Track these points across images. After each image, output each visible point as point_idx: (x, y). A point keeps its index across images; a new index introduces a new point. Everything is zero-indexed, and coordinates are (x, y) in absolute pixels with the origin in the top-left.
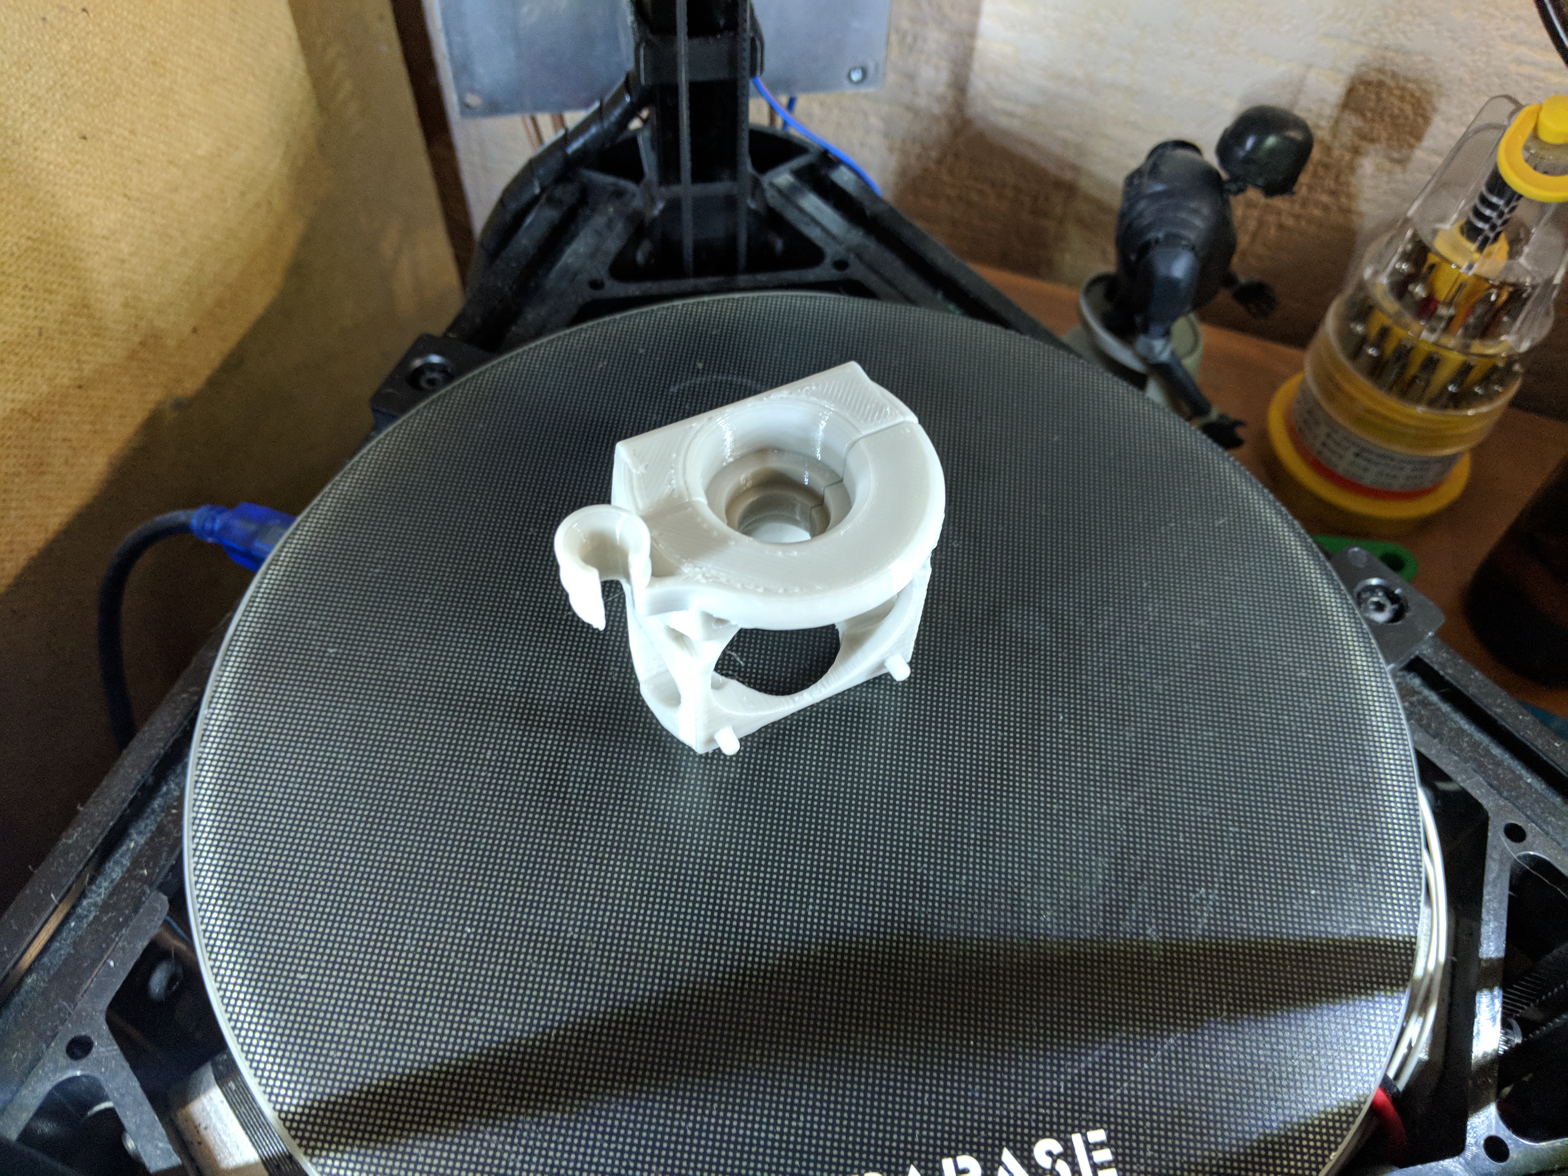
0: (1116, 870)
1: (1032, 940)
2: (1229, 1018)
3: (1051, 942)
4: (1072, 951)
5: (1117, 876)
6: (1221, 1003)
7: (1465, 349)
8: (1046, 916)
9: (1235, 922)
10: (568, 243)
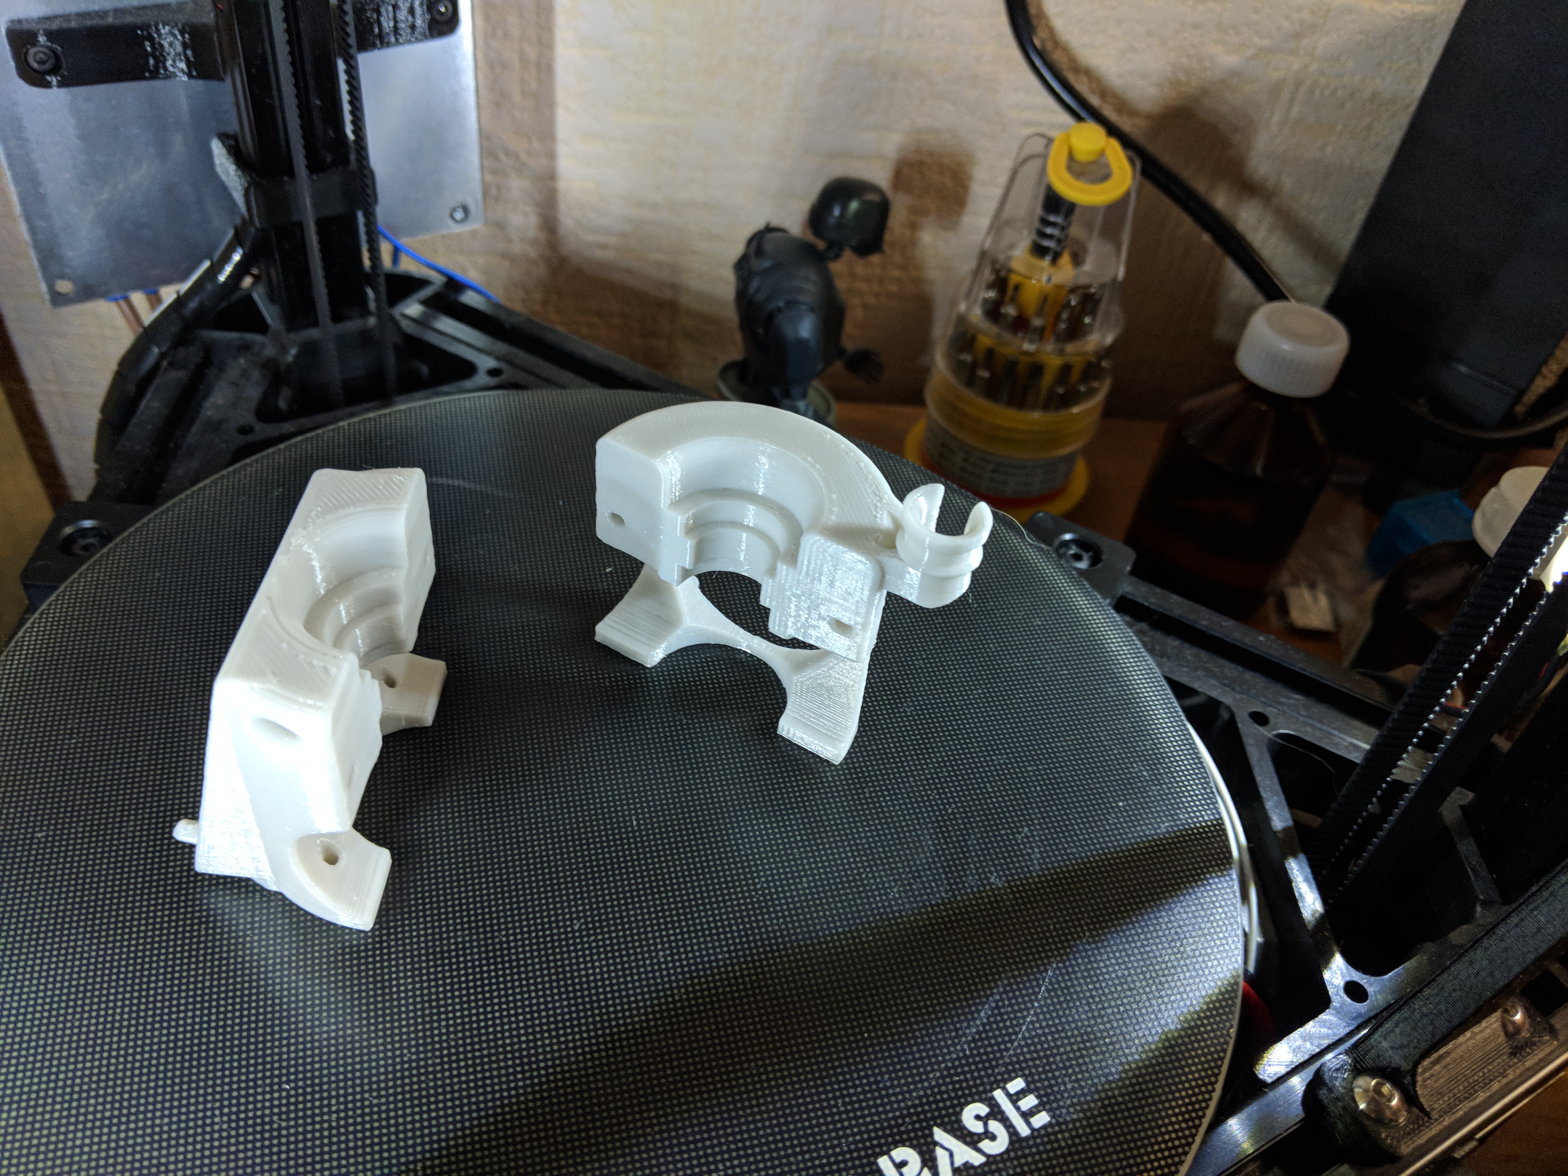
0: (942, 832)
1: (889, 920)
2: (1092, 936)
3: (907, 916)
4: (929, 919)
5: (944, 838)
6: (1081, 926)
7: (1061, 352)
8: (894, 893)
9: (1065, 849)
10: (205, 397)
